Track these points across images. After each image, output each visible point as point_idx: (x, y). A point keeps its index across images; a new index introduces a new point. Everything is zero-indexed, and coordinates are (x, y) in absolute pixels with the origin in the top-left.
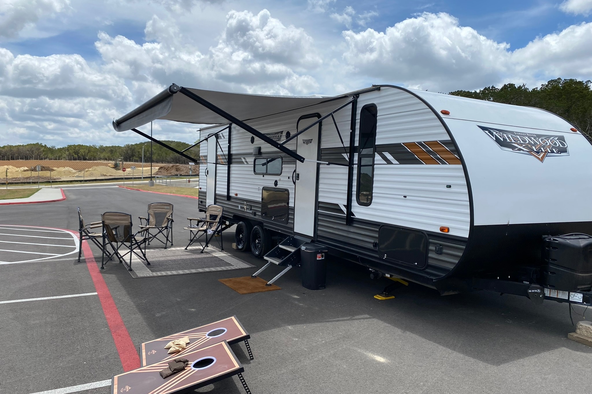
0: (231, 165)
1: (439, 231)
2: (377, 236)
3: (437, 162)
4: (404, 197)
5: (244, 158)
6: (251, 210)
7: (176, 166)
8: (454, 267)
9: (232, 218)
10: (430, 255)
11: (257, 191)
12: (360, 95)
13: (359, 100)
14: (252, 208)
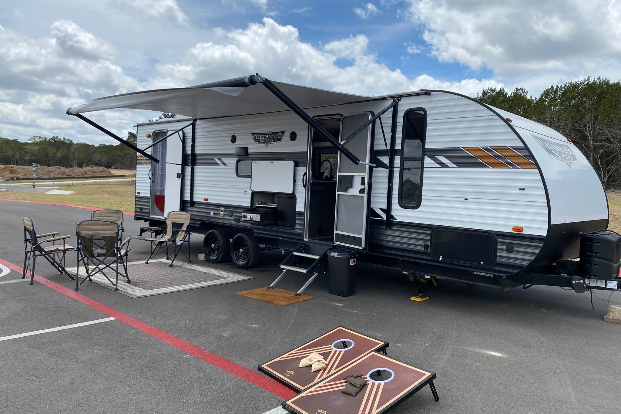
0: (195, 167)
1: (511, 231)
2: (429, 238)
3: (507, 165)
4: (465, 199)
5: (218, 159)
6: (232, 216)
7: (11, 168)
8: (529, 263)
9: (198, 226)
10: (498, 254)
11: (243, 195)
12: (402, 98)
13: (400, 103)
14: (233, 214)
